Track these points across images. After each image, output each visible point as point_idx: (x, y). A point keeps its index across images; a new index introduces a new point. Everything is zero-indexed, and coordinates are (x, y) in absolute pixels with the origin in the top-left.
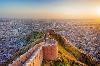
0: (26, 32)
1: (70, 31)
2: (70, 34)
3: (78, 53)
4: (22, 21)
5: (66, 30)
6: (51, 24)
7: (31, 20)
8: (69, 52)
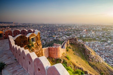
0: (46, 40)
1: (109, 42)
2: (108, 47)
3: (109, 72)
4: (43, 26)
5: (102, 40)
6: (80, 30)
7: (53, 25)
8: (94, 68)
